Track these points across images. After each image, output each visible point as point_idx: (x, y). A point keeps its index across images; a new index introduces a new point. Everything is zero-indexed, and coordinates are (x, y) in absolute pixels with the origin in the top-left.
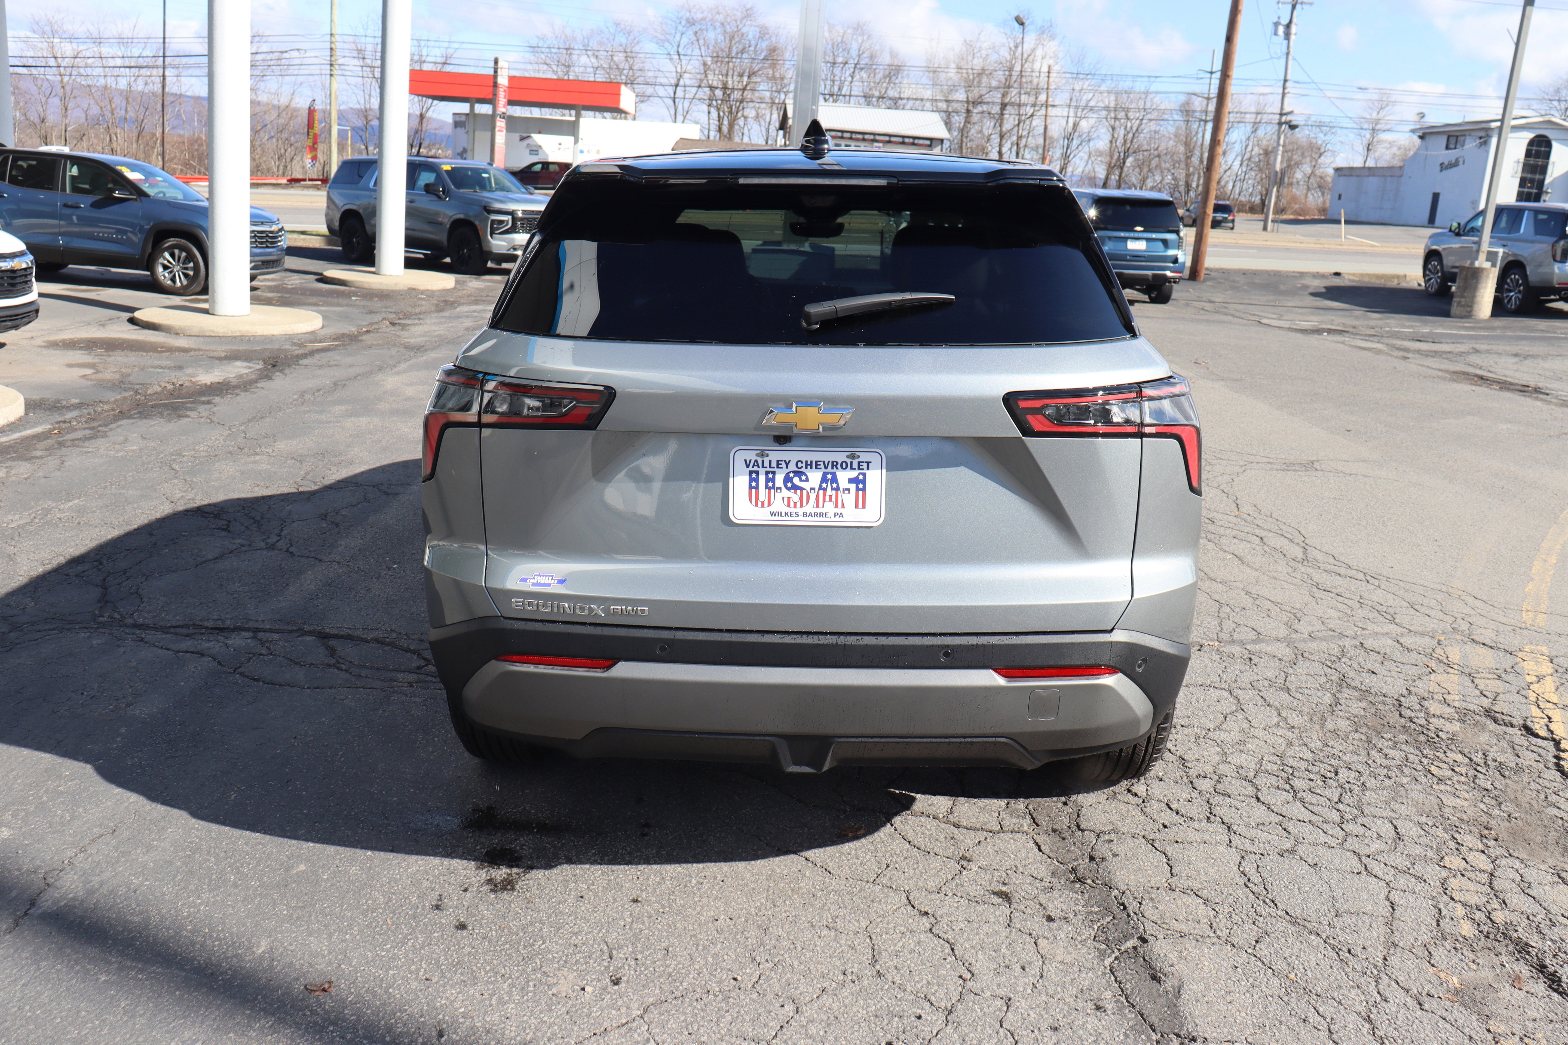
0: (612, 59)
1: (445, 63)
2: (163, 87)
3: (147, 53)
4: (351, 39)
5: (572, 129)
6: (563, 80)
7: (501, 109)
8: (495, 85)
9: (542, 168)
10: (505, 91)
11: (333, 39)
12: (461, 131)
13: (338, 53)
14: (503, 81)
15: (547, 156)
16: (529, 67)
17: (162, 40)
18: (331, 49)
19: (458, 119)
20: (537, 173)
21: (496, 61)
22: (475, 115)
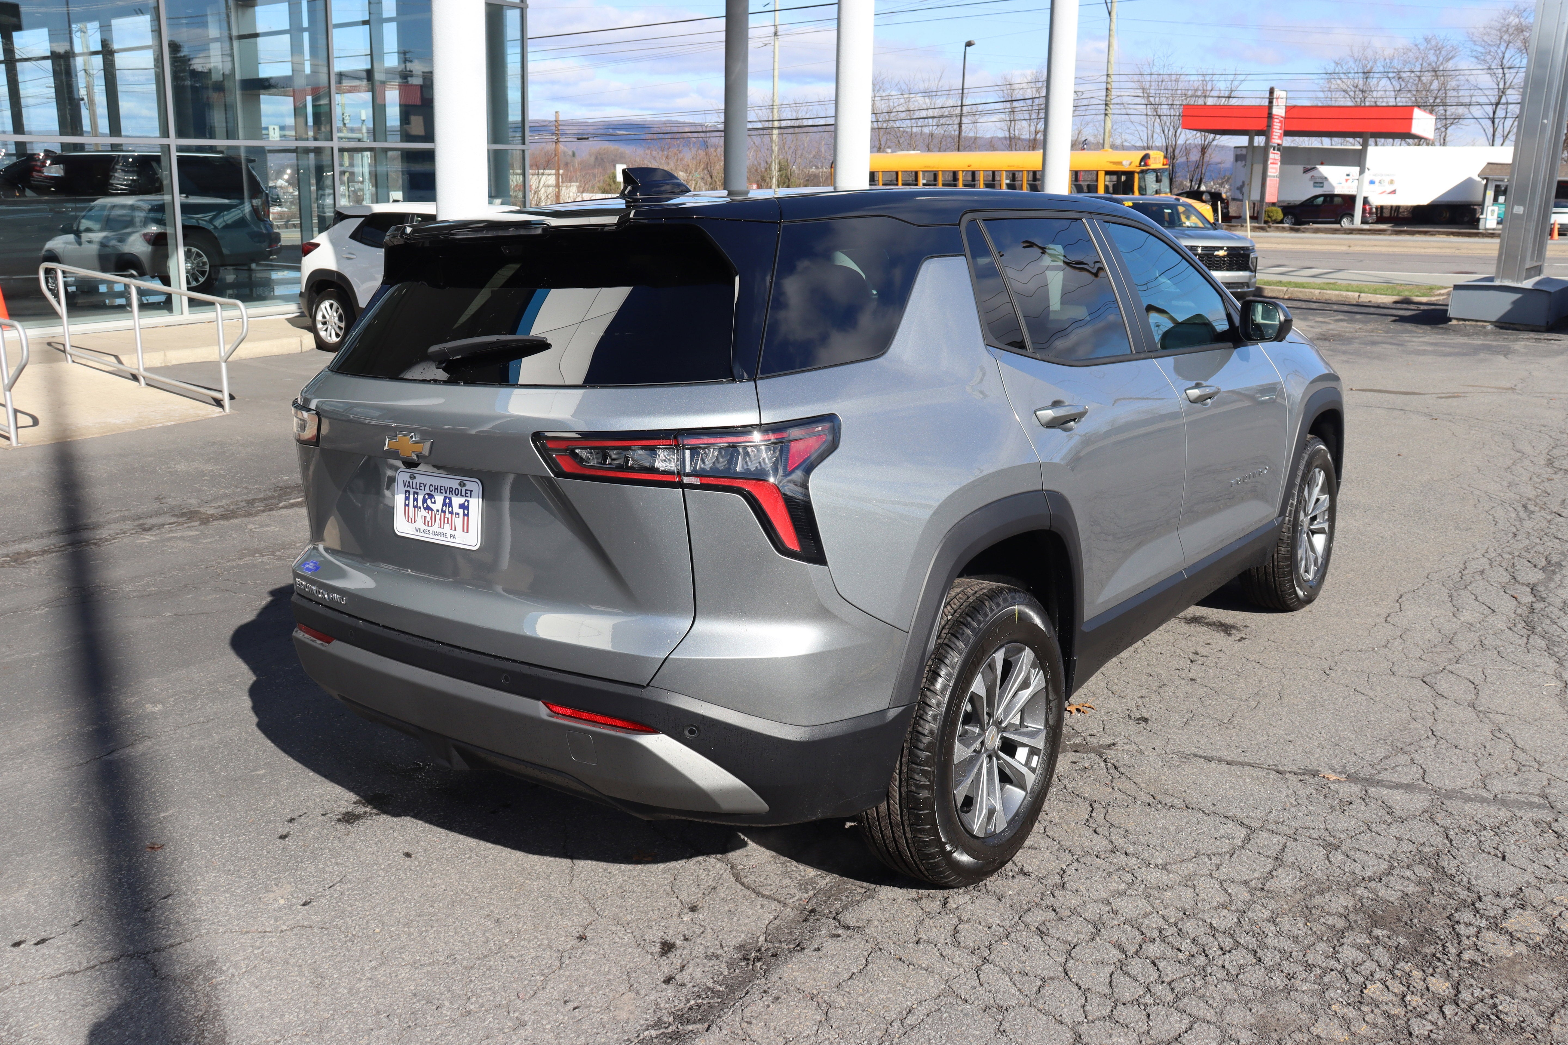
0: (1420, 80)
1: (1229, 97)
2: (960, 133)
3: (950, 102)
4: (1136, 78)
5: (1358, 159)
6: (1360, 106)
7: (1276, 140)
8: (1270, 116)
9: (1324, 201)
10: (1281, 122)
11: (1109, 80)
12: (1240, 164)
13: (1113, 93)
14: (1279, 111)
15: (1333, 188)
16: (1321, 95)
17: (960, 91)
18: (1107, 89)
19: (1239, 152)
20: (1318, 206)
21: (1272, 91)
22: (1254, 147)
